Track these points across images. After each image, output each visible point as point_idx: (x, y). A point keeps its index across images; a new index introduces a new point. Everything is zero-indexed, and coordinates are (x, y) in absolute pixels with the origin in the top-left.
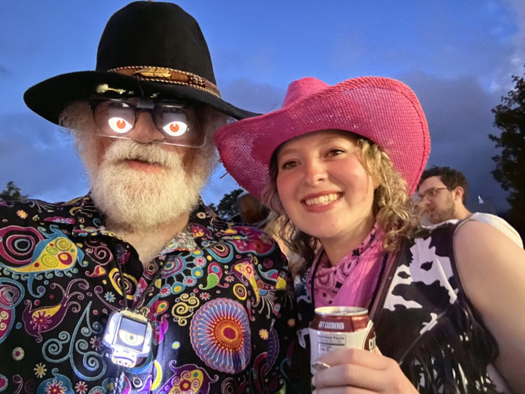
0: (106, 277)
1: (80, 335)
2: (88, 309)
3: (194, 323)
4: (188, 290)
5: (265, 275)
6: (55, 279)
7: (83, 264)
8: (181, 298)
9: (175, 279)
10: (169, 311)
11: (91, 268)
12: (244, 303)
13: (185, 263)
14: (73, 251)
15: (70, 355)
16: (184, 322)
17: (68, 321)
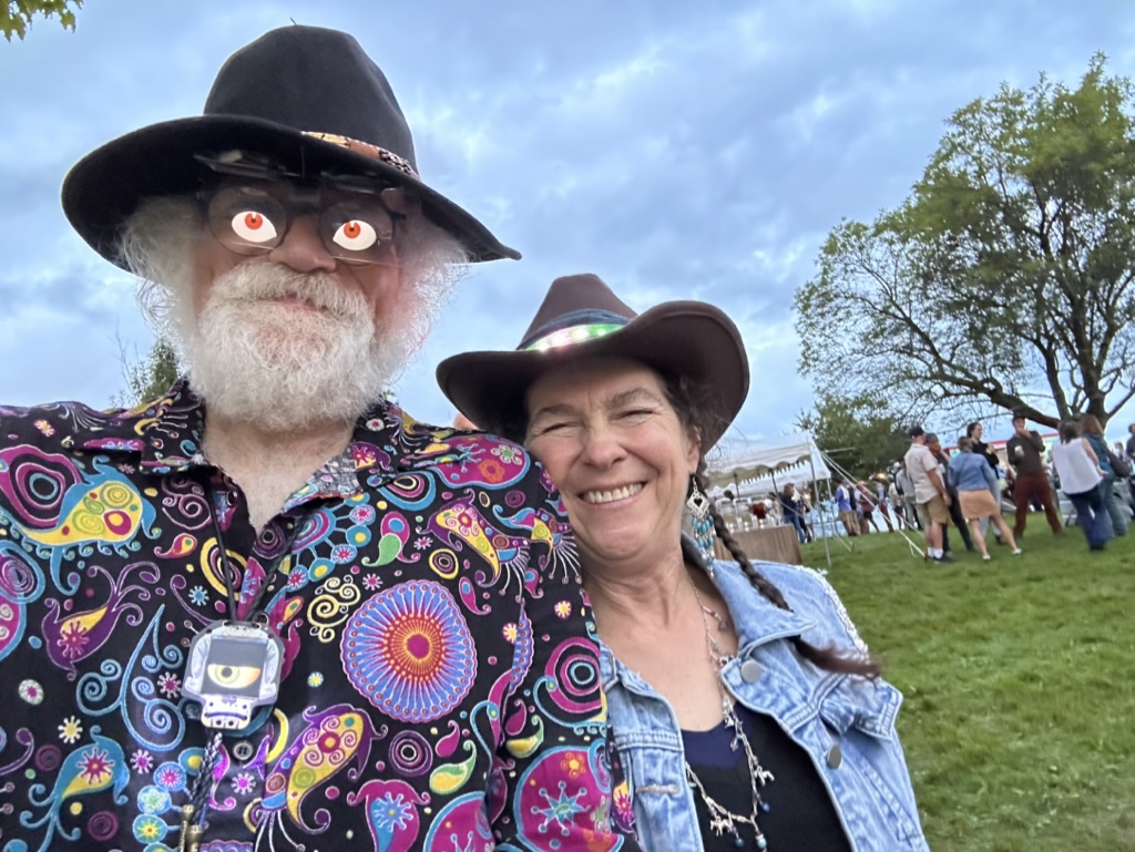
1: (138, 670)
2: (156, 619)
3: (348, 633)
7: (151, 534)
8: (325, 586)
10: (301, 614)
13: (333, 520)
15: (121, 702)
16: (329, 635)
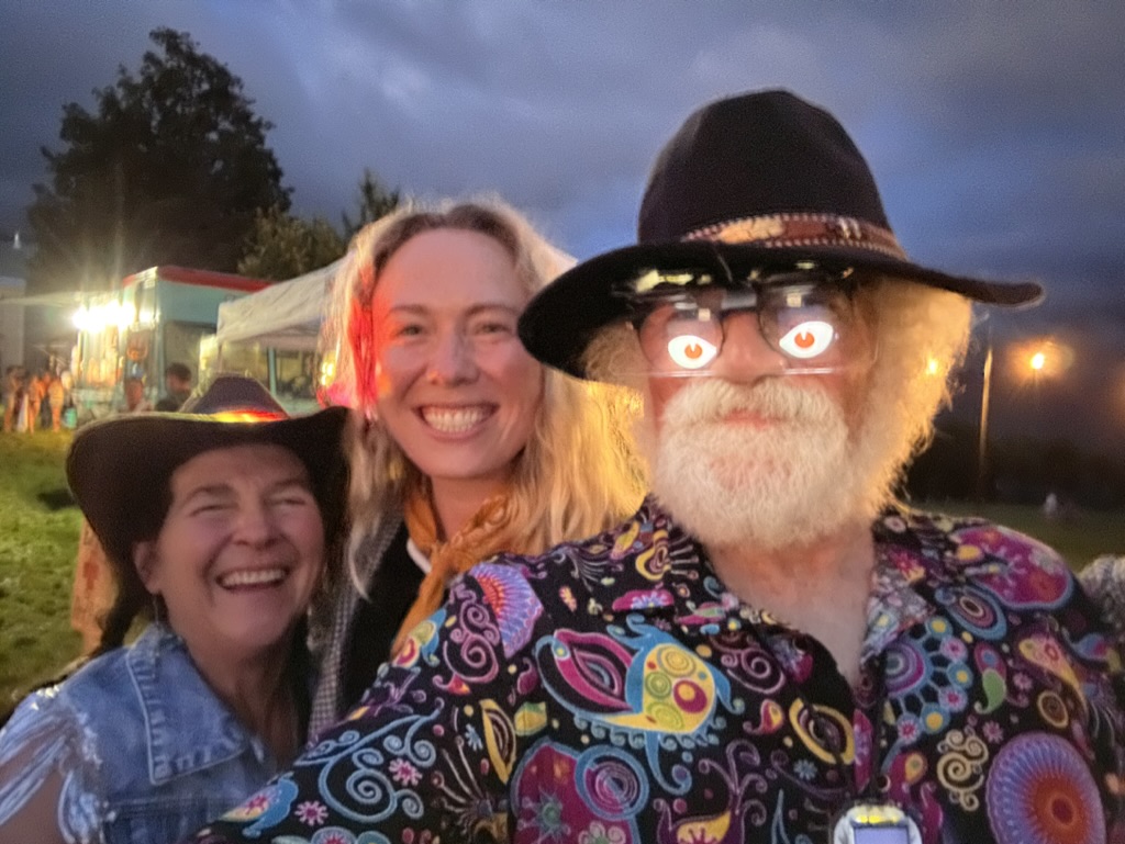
0: (787, 728)
7: (734, 707)
9: (922, 700)
10: (931, 775)
13: (925, 655)
14: (703, 676)
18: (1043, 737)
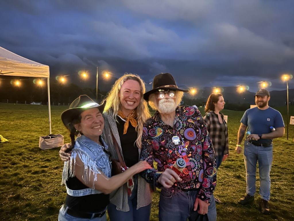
4: (181, 129)
5: (195, 119)
6: (161, 136)
9: (178, 128)
10: (180, 133)
11: (165, 131)
12: (192, 127)
14: (161, 130)
16: (183, 134)
17: (167, 142)
18: (189, 128)
